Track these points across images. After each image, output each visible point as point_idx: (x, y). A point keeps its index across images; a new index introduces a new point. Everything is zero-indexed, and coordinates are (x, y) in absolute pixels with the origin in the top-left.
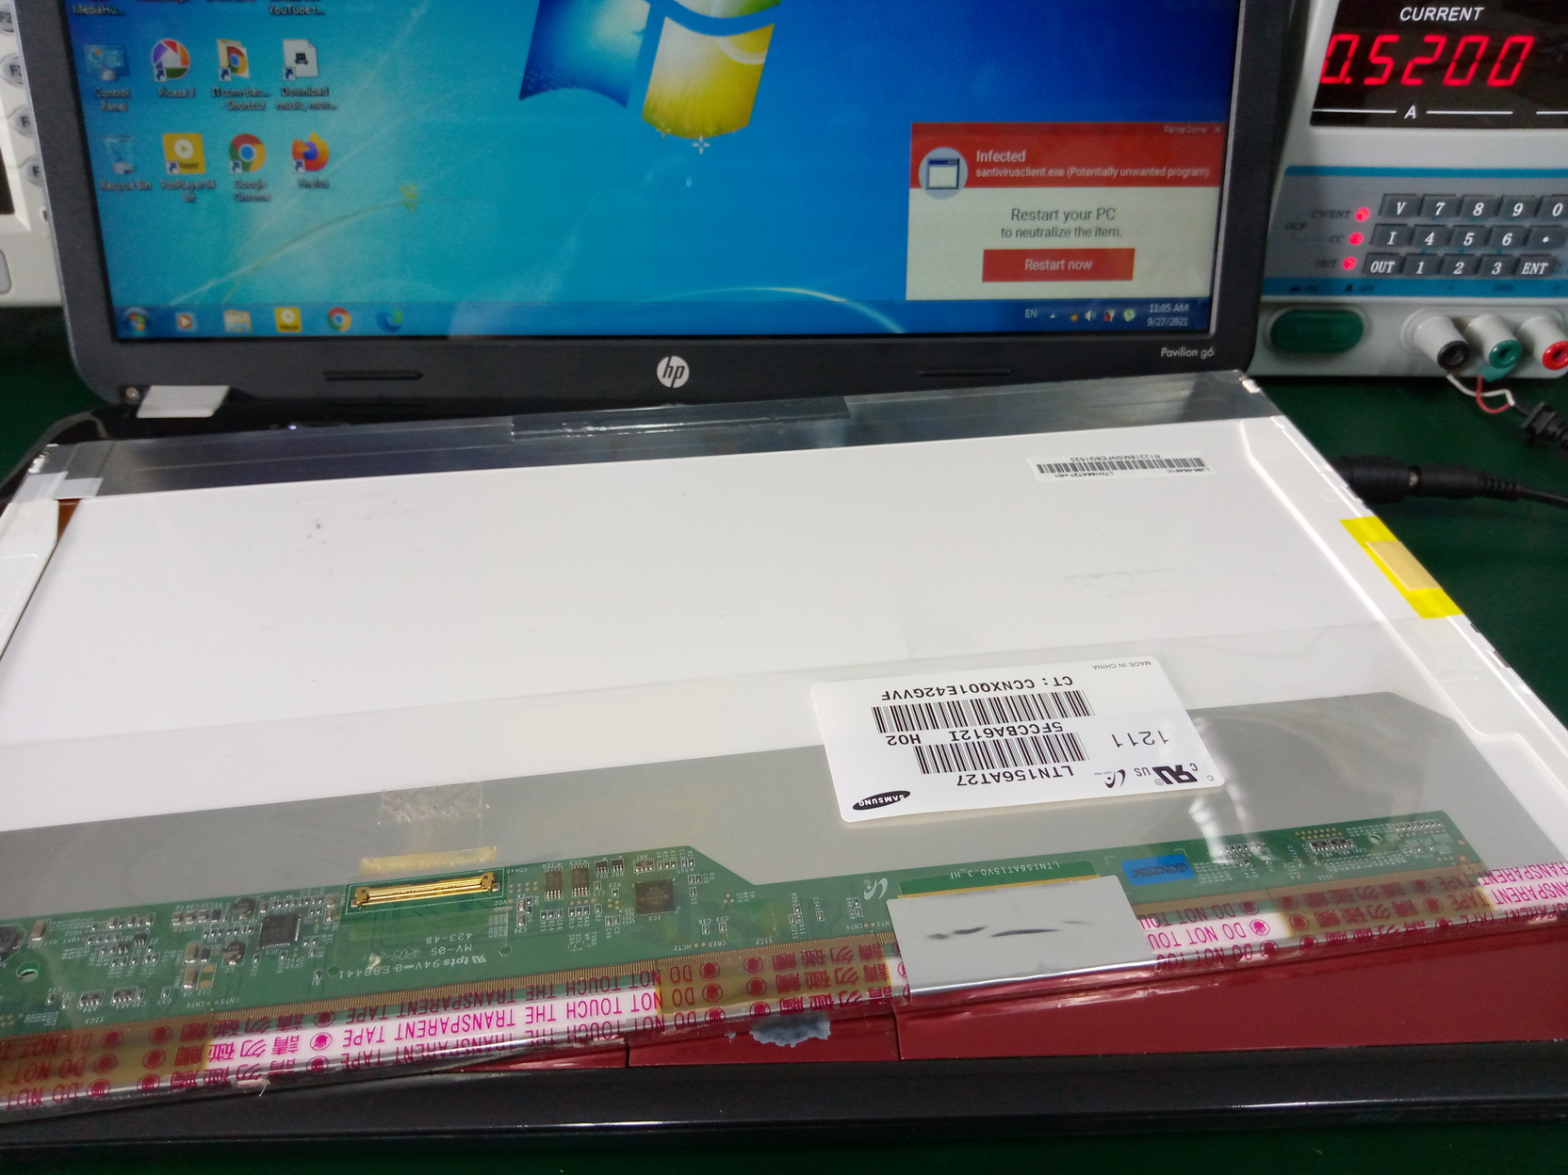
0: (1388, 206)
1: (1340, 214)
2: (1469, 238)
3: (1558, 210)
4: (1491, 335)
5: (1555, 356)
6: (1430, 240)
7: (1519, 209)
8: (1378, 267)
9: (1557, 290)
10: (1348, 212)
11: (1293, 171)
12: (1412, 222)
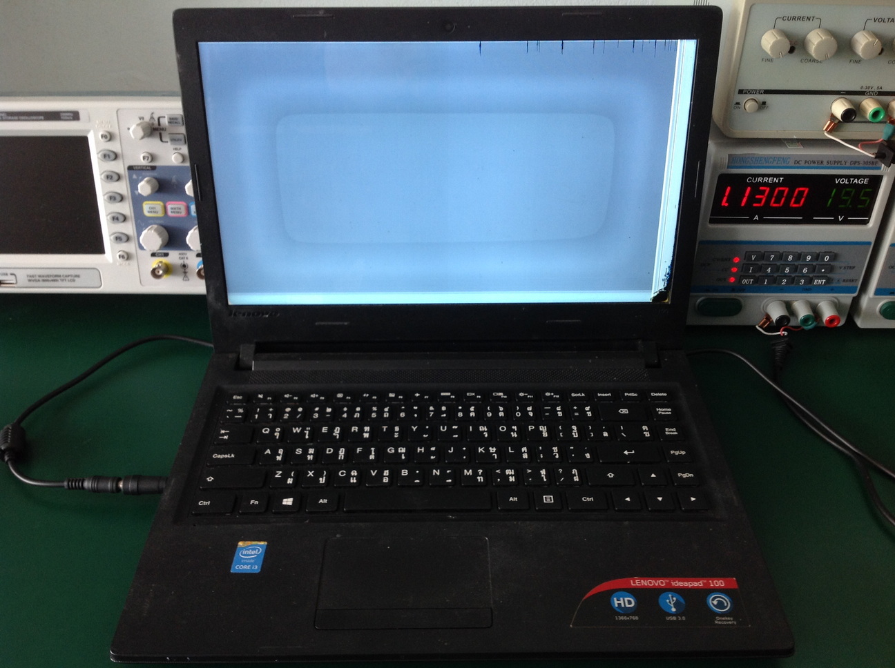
0: (748, 256)
1: (726, 259)
2: (787, 270)
3: (827, 258)
4: (802, 311)
5: (832, 320)
6: (769, 270)
7: (809, 258)
8: (745, 281)
9: (832, 290)
10: (730, 259)
11: (701, 242)
12: (760, 263)
